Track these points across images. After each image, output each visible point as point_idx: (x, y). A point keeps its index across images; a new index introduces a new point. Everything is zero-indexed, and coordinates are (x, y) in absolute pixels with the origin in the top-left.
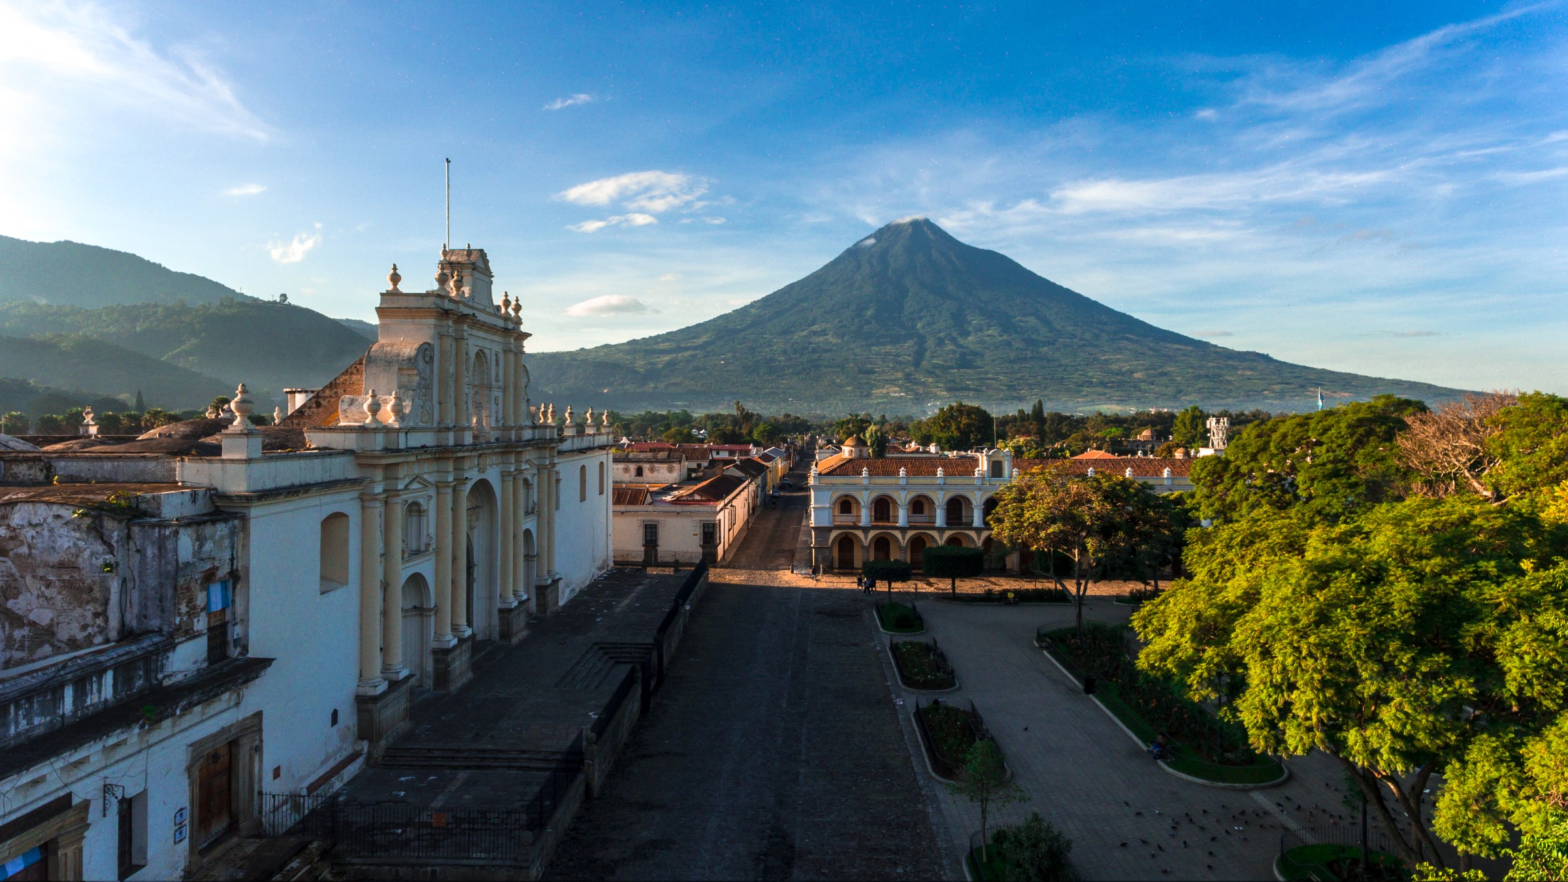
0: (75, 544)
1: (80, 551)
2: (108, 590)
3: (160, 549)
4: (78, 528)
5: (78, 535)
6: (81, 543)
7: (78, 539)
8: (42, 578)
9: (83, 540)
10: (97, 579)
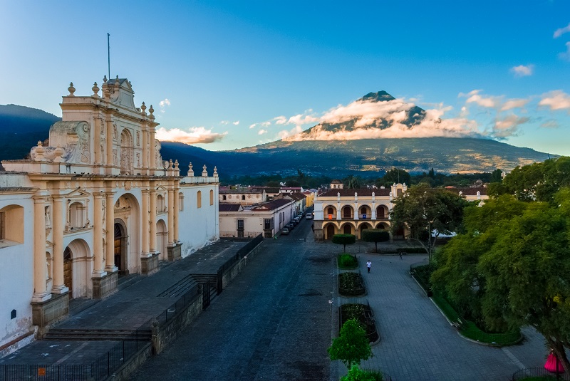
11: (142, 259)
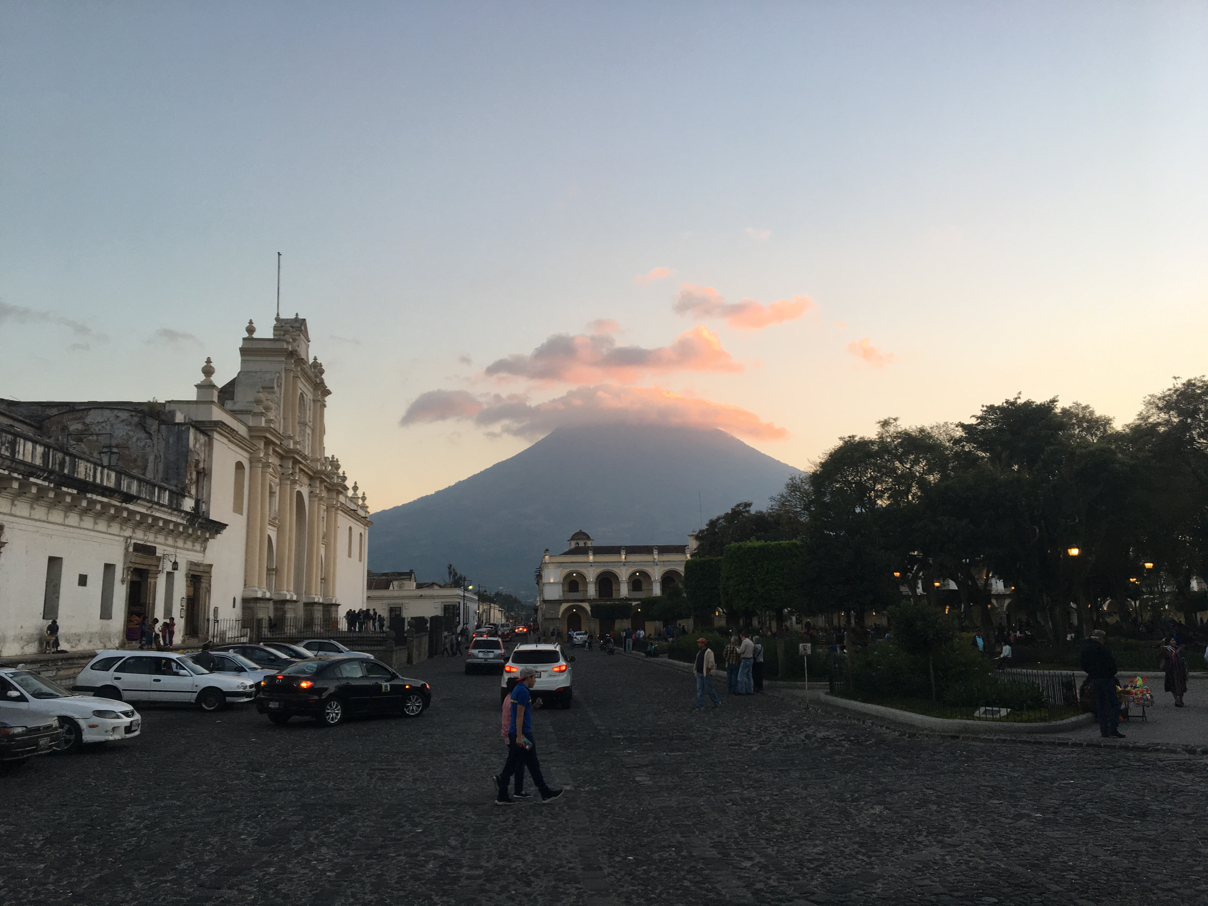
0: (127, 433)
1: (130, 438)
2: (147, 461)
3: (178, 438)
4: (130, 424)
6: (131, 433)
7: (129, 431)
9: (132, 431)
11: (306, 604)
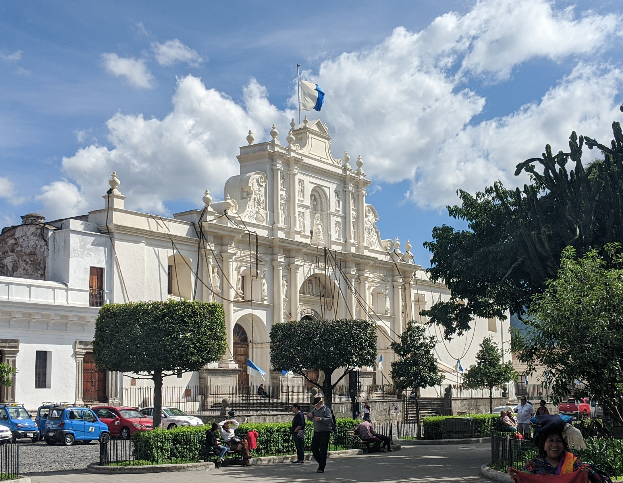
1: (37, 246)
4: (36, 235)
5: (36, 238)
6: (37, 242)
8: (25, 261)
10: (42, 258)
